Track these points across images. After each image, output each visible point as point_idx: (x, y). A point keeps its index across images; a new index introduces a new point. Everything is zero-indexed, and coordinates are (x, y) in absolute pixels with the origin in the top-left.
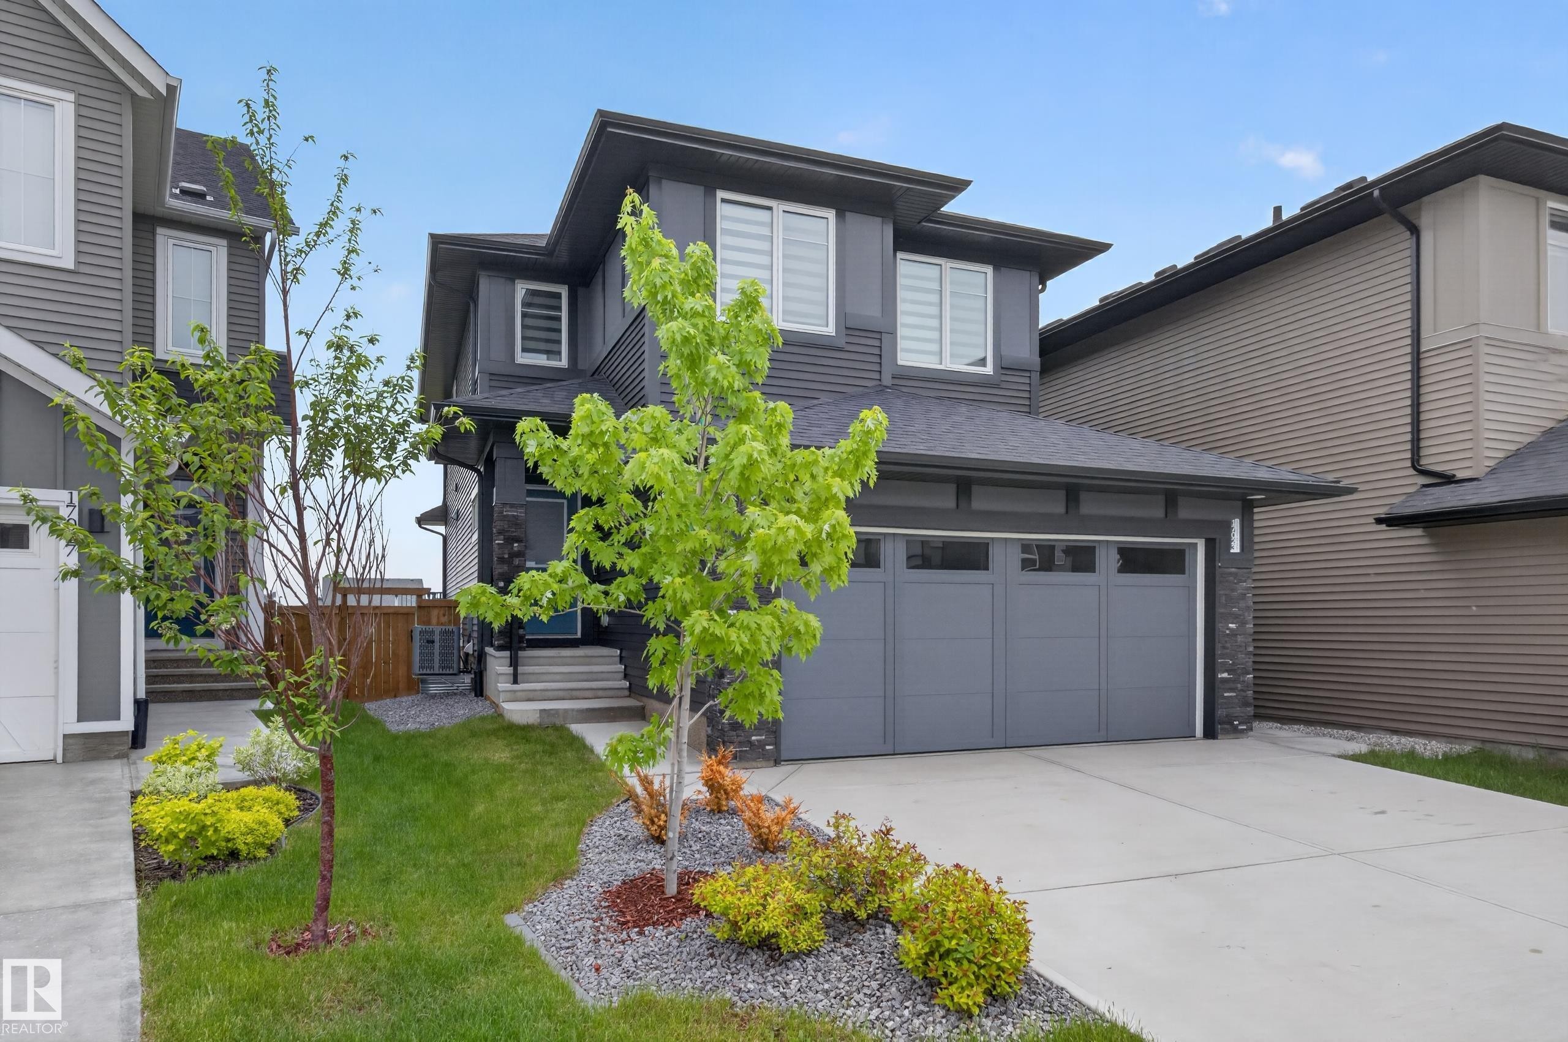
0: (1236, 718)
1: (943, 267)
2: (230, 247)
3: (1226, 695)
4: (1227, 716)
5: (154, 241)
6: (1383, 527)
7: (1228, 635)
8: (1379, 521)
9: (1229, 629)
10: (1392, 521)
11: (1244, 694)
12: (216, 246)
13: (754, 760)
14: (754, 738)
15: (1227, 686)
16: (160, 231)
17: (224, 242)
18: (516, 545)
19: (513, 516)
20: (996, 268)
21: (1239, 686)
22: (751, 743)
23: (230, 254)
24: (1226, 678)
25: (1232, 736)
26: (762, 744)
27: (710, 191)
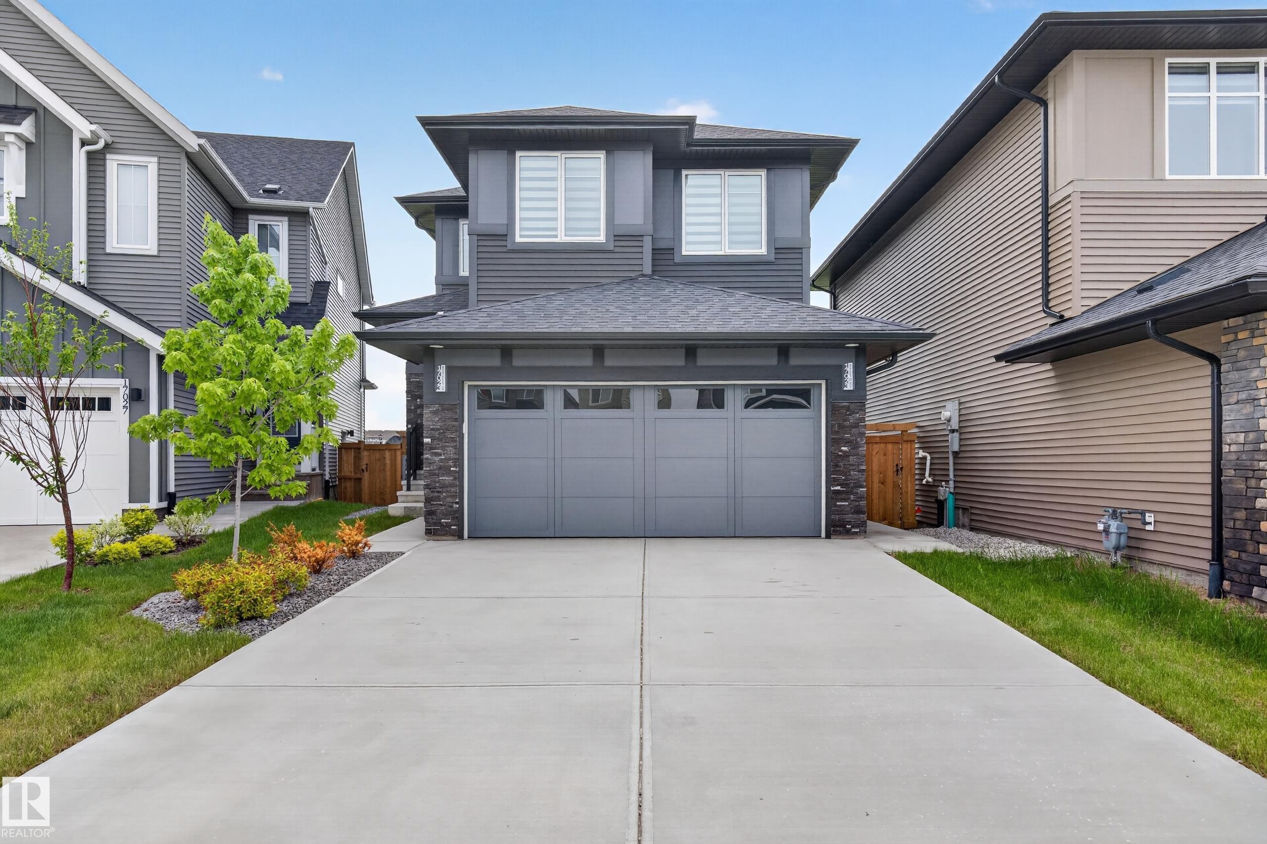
0: (849, 523)
1: (723, 175)
2: (289, 221)
3: (838, 503)
4: (839, 520)
5: (247, 224)
6: (1003, 364)
7: (841, 456)
8: (999, 358)
9: (842, 451)
10: (1011, 357)
11: (857, 503)
12: (281, 221)
13: (444, 535)
14: (442, 520)
15: (840, 497)
16: (250, 217)
17: (286, 219)
18: (418, 400)
19: (417, 381)
20: (768, 170)
21: (852, 496)
22: (441, 524)
23: (289, 226)
24: (839, 490)
25: (846, 537)
26: (449, 525)
27: (512, 153)
